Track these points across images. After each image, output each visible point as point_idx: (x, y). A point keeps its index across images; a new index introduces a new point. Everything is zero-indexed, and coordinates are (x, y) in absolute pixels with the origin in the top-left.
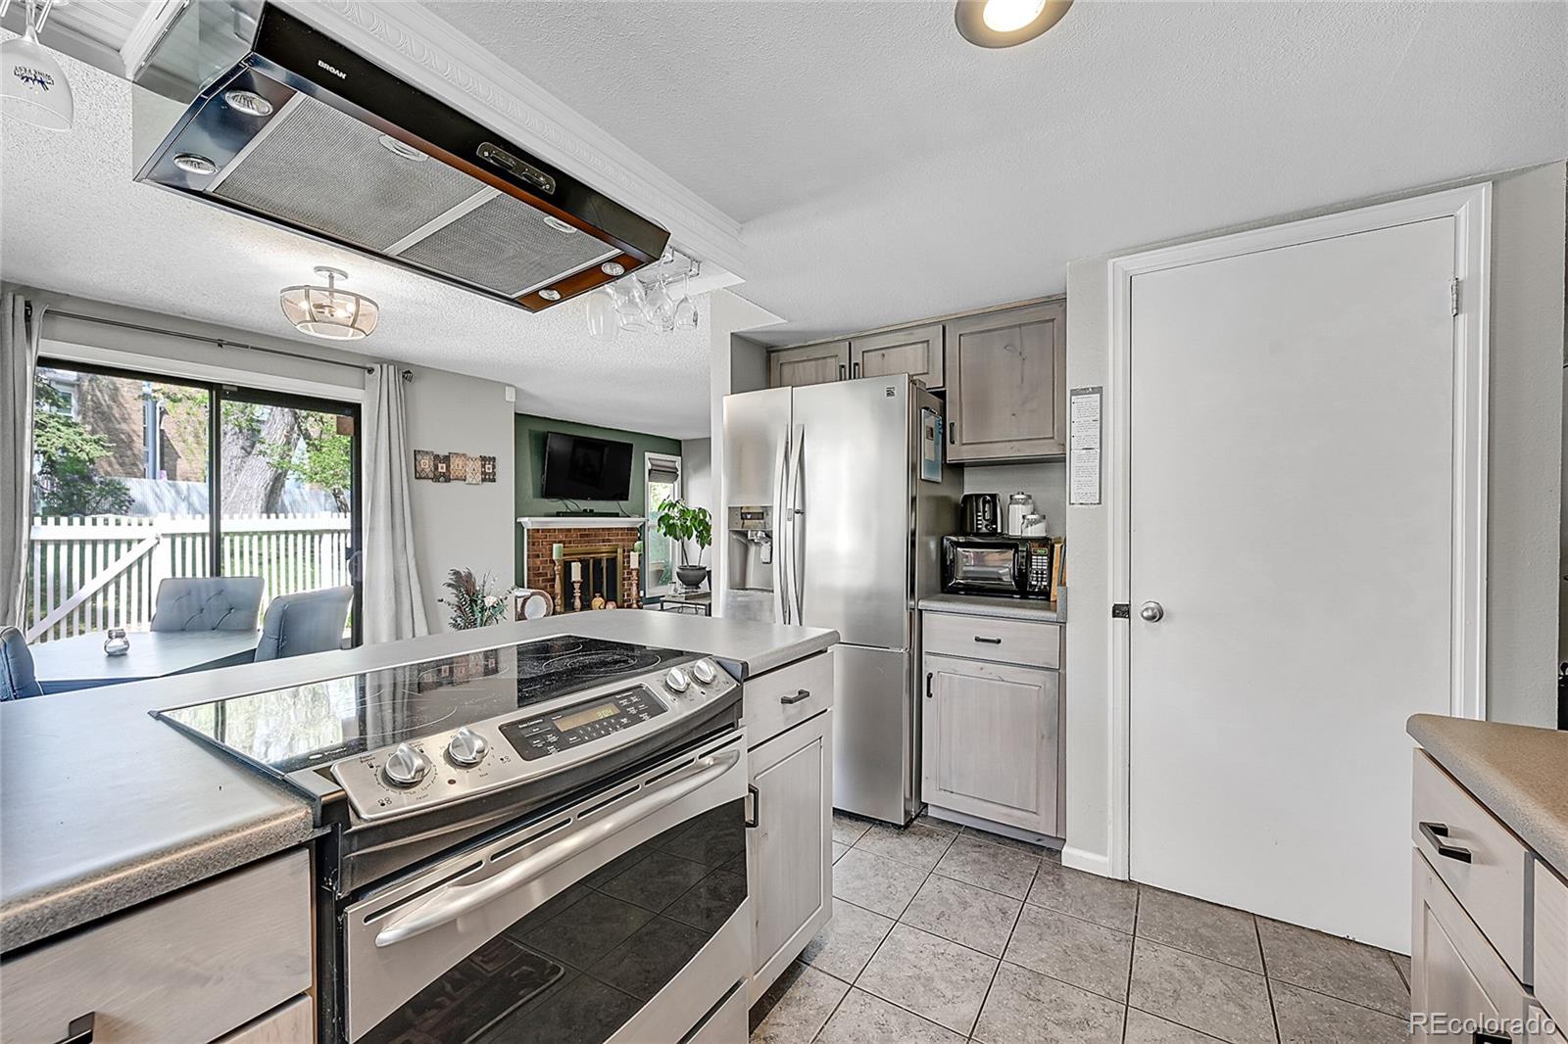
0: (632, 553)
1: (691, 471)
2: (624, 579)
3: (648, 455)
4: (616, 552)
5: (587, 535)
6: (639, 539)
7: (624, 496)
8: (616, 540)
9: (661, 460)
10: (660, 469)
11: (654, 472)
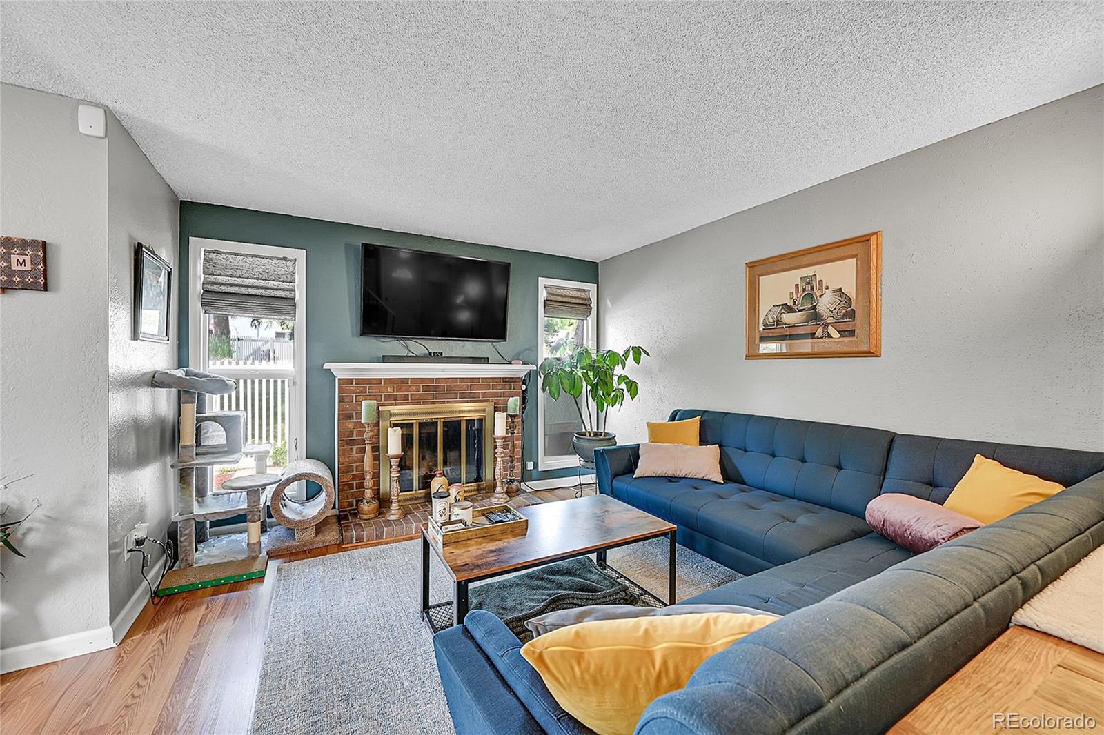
0: (497, 414)
1: (610, 302)
3: (544, 281)
4: (484, 411)
5: (436, 389)
6: (525, 394)
7: (499, 335)
8: (484, 395)
9: (565, 289)
10: (561, 299)
11: (551, 303)
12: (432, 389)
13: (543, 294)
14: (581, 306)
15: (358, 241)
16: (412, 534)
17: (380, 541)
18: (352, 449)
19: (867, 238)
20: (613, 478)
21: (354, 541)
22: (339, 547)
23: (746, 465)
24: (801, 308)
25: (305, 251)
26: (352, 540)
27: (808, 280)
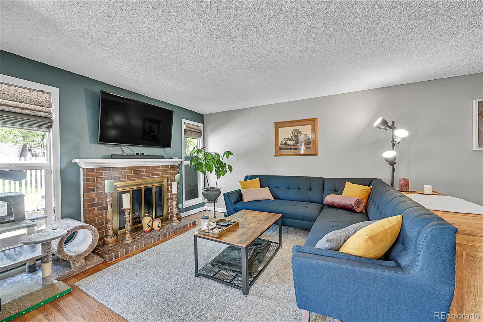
0: (173, 183)
1: (209, 133)
2: (168, 199)
3: (184, 121)
4: (163, 182)
5: (140, 172)
6: (178, 173)
7: (168, 145)
8: (162, 174)
9: (192, 125)
10: (191, 130)
11: (188, 131)
12: (138, 172)
13: (184, 127)
15: (98, 89)
16: (143, 248)
17: (128, 255)
18: (95, 208)
19: (314, 119)
20: (234, 204)
21: (114, 258)
22: (106, 264)
23: (280, 193)
24: (294, 139)
25: (58, 89)
26: (112, 258)
27: (296, 131)
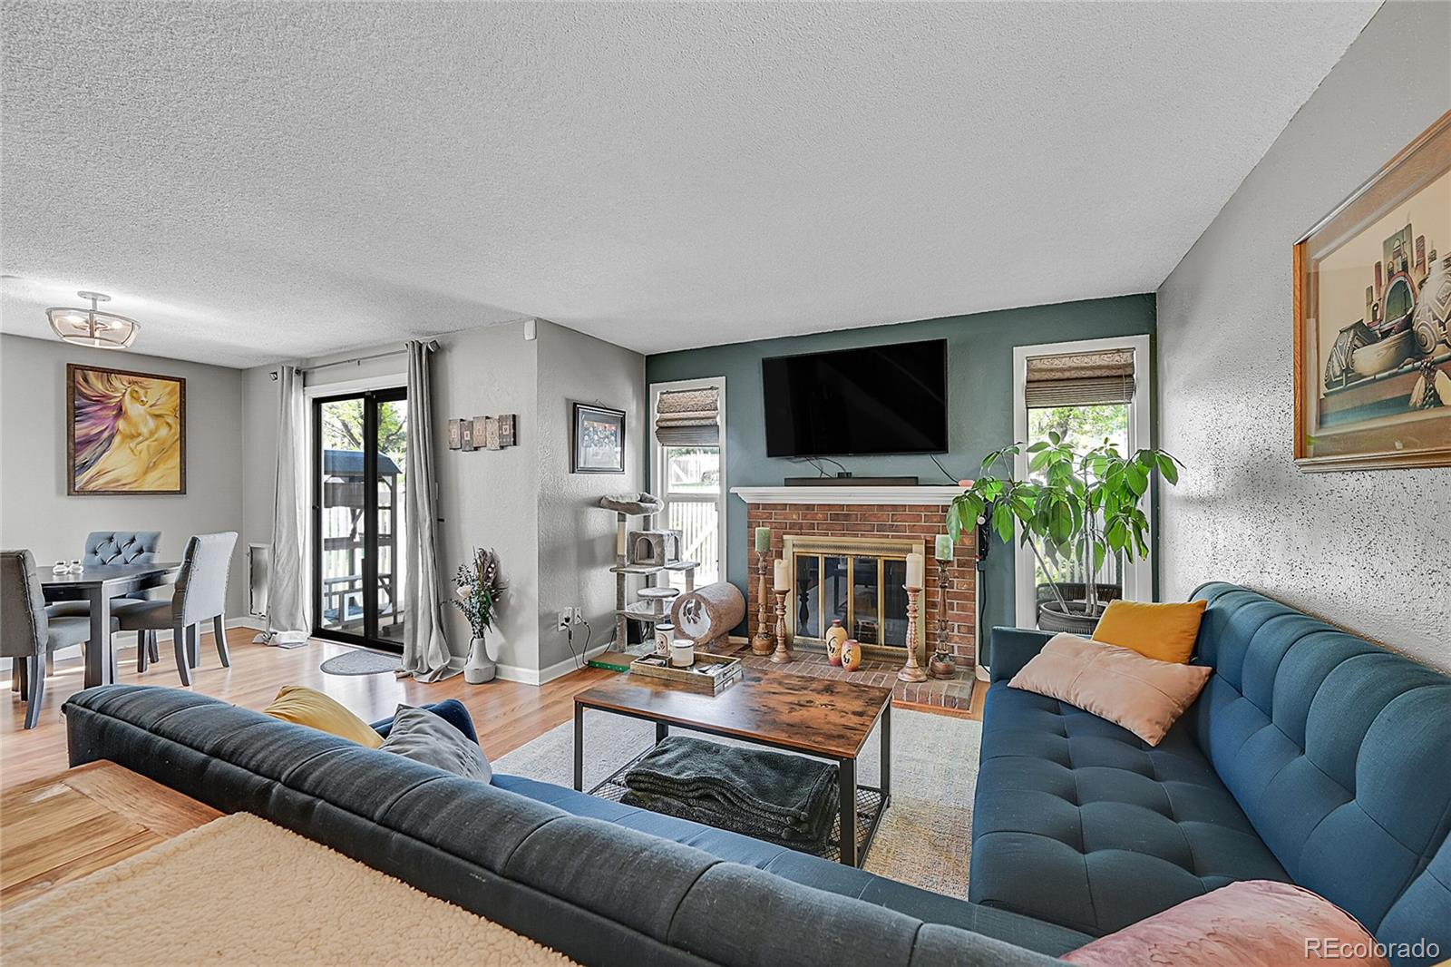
3: (1023, 352)
4: (909, 551)
8: (912, 528)
11: (1036, 385)
12: (841, 518)
13: (1022, 373)
14: (1116, 381)
24: (1386, 328)
27: (1398, 244)
